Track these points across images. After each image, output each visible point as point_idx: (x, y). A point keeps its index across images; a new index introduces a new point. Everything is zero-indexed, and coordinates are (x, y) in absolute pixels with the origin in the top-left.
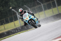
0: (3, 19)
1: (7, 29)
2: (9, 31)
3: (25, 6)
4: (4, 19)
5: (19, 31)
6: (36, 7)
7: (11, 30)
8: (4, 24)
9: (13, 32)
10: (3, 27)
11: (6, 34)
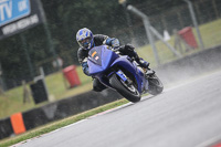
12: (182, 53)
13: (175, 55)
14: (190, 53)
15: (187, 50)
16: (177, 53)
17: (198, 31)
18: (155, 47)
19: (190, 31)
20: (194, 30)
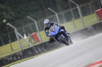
5: (19, 58)
12: (32, 44)
13: (29, 45)
14: (36, 44)
15: (35, 43)
16: (30, 44)
17: (40, 34)
18: (20, 42)
19: (36, 34)
20: (38, 34)
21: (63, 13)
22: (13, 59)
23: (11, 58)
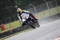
0: (8, 18)
1: (13, 27)
2: (15, 29)
3: (30, 4)
4: (10, 17)
5: (24, 29)
6: (41, 5)
7: (17, 28)
8: (10, 22)
9: (18, 30)
10: (9, 25)
11: (12, 32)
21: (51, 2)
22: (21, 29)
23: (20, 29)
